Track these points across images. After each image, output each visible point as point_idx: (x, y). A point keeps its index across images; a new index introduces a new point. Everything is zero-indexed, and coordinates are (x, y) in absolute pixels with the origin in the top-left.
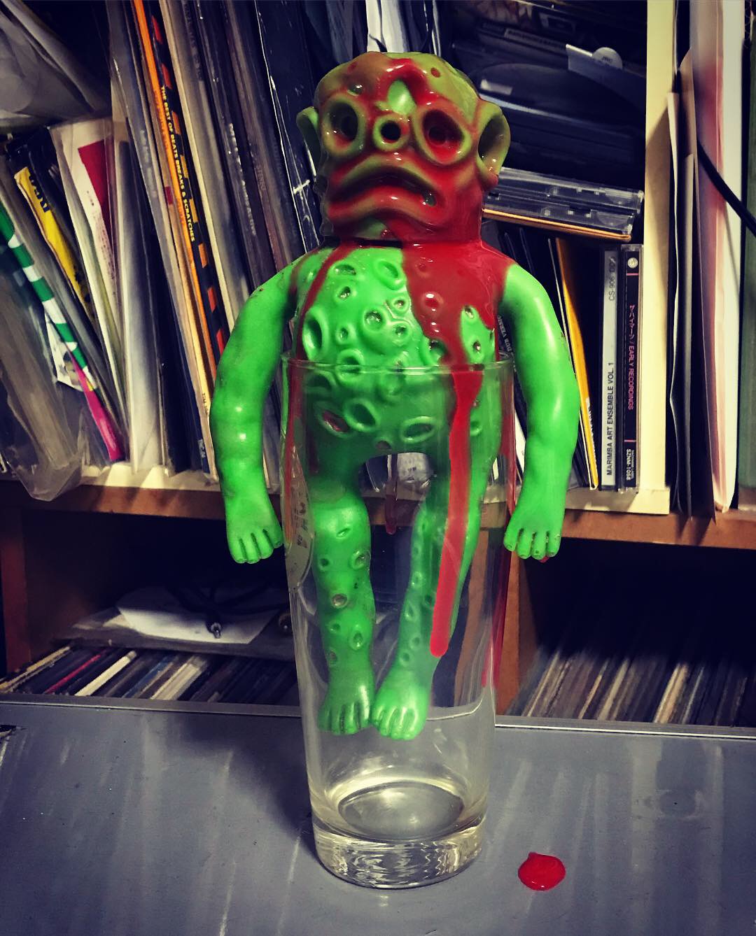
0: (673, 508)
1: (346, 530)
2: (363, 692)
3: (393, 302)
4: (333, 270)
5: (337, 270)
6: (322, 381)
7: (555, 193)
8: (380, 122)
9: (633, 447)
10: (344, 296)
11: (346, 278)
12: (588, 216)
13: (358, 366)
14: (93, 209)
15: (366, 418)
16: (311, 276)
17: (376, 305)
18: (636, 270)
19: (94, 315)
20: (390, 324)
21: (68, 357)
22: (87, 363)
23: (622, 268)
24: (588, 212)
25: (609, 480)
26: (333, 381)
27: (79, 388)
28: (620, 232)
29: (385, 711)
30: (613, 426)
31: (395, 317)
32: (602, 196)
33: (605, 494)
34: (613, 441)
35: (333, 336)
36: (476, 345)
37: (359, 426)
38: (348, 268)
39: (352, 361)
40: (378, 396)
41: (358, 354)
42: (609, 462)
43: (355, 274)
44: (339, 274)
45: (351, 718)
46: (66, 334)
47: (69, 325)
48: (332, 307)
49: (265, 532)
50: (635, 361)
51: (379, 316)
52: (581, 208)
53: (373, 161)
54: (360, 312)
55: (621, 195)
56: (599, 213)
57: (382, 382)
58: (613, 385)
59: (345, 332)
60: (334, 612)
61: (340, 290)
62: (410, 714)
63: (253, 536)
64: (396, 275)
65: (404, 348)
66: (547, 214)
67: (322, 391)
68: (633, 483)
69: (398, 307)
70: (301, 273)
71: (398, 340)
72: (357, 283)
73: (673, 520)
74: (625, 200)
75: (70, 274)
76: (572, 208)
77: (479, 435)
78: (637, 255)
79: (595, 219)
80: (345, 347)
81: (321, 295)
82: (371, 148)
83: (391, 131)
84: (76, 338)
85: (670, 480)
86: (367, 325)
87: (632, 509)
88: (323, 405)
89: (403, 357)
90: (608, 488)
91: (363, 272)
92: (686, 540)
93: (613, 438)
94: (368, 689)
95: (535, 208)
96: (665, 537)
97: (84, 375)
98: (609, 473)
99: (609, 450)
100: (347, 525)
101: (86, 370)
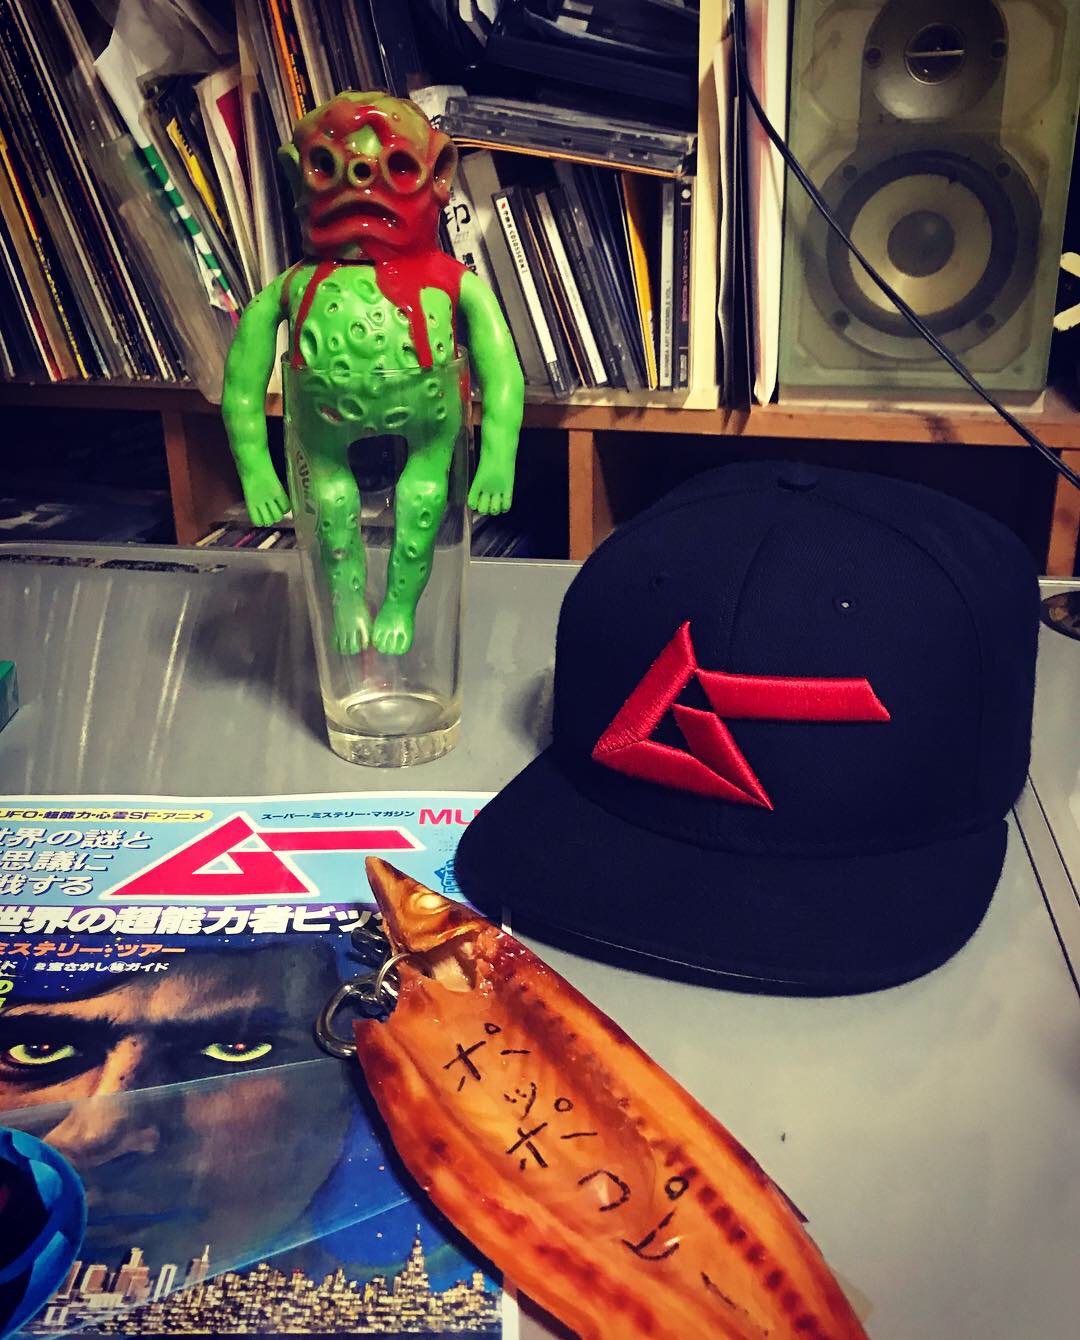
0: (721, 404)
1: (342, 498)
2: (362, 622)
3: (371, 316)
4: (321, 288)
5: (324, 287)
6: (319, 381)
7: (618, 139)
8: (353, 164)
9: (686, 353)
10: (332, 310)
11: (333, 297)
12: (646, 158)
13: (347, 371)
14: (230, 153)
15: (357, 411)
16: (301, 291)
17: (360, 318)
18: (689, 200)
19: (234, 244)
20: (370, 334)
21: (215, 282)
22: (230, 287)
23: (678, 198)
24: (645, 154)
25: (666, 382)
26: (328, 381)
27: (225, 309)
28: (671, 172)
29: (382, 635)
30: (670, 335)
31: (375, 327)
32: (657, 140)
33: (664, 394)
34: (670, 348)
35: (326, 344)
36: (439, 346)
37: (351, 416)
38: (333, 285)
39: (342, 365)
40: (364, 393)
41: (346, 358)
42: (666, 366)
43: (339, 291)
44: (326, 291)
45: (354, 641)
46: (212, 262)
47: (215, 254)
48: (323, 321)
49: (276, 502)
50: (688, 278)
51: (361, 326)
52: (640, 149)
53: (348, 197)
54: (346, 324)
55: (672, 139)
56: (655, 156)
57: (367, 382)
58: (670, 300)
59: (335, 340)
60: (335, 562)
61: (328, 306)
62: (401, 636)
63: (267, 504)
64: (373, 291)
65: (382, 352)
66: (612, 156)
67: (318, 388)
68: (685, 384)
69: (375, 319)
70: (292, 289)
71: (379, 345)
72: (343, 300)
73: (720, 414)
74: (676, 143)
75: (213, 209)
76: (633, 151)
77: (445, 418)
78: (689, 187)
79: (649, 161)
80: (338, 353)
81: (313, 310)
82: (347, 185)
83: (363, 170)
84: (220, 266)
85: (719, 379)
86: (353, 335)
87: (686, 406)
88: (318, 400)
89: (381, 360)
90: (666, 388)
91: (347, 289)
92: (730, 431)
93: (670, 346)
94: (365, 621)
95: (601, 152)
96: (713, 428)
97: (227, 296)
98: (667, 375)
99: (667, 357)
100: (343, 495)
101: (229, 293)
